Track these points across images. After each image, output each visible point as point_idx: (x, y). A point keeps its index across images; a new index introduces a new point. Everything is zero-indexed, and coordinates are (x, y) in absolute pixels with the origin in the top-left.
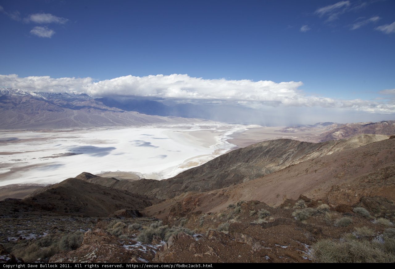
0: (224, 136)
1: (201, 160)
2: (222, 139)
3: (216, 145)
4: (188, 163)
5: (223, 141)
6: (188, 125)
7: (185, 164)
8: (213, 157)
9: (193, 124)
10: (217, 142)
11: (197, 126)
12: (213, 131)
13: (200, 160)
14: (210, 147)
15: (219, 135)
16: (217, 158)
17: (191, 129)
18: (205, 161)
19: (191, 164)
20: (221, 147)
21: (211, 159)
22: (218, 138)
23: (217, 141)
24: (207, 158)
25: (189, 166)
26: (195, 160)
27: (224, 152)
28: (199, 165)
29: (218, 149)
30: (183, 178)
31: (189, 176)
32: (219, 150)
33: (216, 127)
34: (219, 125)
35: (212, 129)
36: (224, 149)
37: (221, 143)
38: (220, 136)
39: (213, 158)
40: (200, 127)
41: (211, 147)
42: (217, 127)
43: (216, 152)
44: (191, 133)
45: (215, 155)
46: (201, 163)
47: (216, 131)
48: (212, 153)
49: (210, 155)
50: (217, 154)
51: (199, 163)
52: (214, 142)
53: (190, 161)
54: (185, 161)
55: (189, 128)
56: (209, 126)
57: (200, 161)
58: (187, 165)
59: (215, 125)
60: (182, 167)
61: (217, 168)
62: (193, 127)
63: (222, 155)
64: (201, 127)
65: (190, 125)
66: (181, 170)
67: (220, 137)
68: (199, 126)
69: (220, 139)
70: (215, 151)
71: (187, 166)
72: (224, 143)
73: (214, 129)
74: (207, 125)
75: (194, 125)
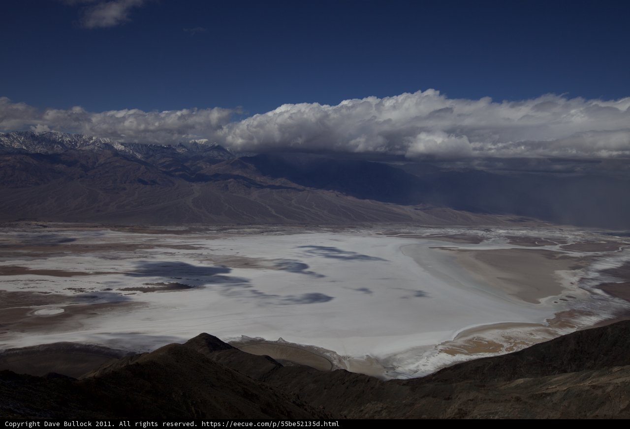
0: (588, 270)
1: (510, 338)
2: (582, 280)
3: (560, 296)
4: (470, 340)
5: (588, 287)
6: (473, 232)
7: (460, 342)
8: (550, 333)
9: (488, 230)
10: (564, 288)
11: (500, 236)
12: (550, 255)
13: (508, 339)
14: (540, 300)
15: (574, 268)
16: (564, 338)
17: (481, 243)
18: (524, 343)
19: (478, 345)
20: (579, 307)
21: (540, 337)
22: (568, 278)
23: (565, 284)
24: (531, 334)
25: (471, 351)
26: (489, 336)
27: (589, 322)
28: (503, 352)
29: (568, 310)
30: (454, 385)
31: (469, 381)
32: (572, 313)
33: (562, 241)
34: (572, 235)
35: (547, 248)
36: (589, 314)
37: (578, 292)
38: (577, 271)
39: (551, 338)
40: (508, 241)
41: (543, 300)
42: (565, 242)
43: (560, 319)
44: (480, 255)
45: (556, 327)
46: (511, 348)
47: (561, 255)
48: (548, 320)
49: (541, 325)
50: (563, 325)
51: (502, 346)
52: (555, 288)
53: (476, 335)
54: (460, 336)
55: (476, 240)
56: (540, 239)
57: (507, 342)
58: (465, 347)
59: (557, 234)
60: (452, 352)
61: (565, 371)
62: (488, 239)
63: (581, 332)
64: (514, 240)
65: (480, 233)
66: (447, 360)
67: (575, 275)
68: (506, 237)
69: (575, 279)
70: (558, 315)
71: (466, 352)
72: (588, 293)
73: (556, 248)
74: (533, 234)
75: (493, 233)
